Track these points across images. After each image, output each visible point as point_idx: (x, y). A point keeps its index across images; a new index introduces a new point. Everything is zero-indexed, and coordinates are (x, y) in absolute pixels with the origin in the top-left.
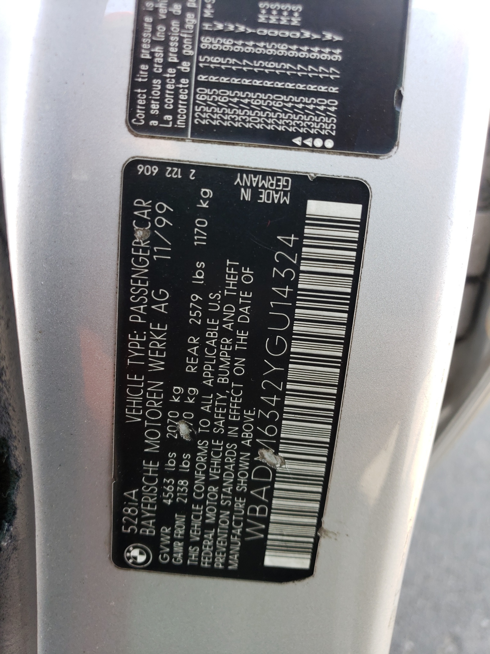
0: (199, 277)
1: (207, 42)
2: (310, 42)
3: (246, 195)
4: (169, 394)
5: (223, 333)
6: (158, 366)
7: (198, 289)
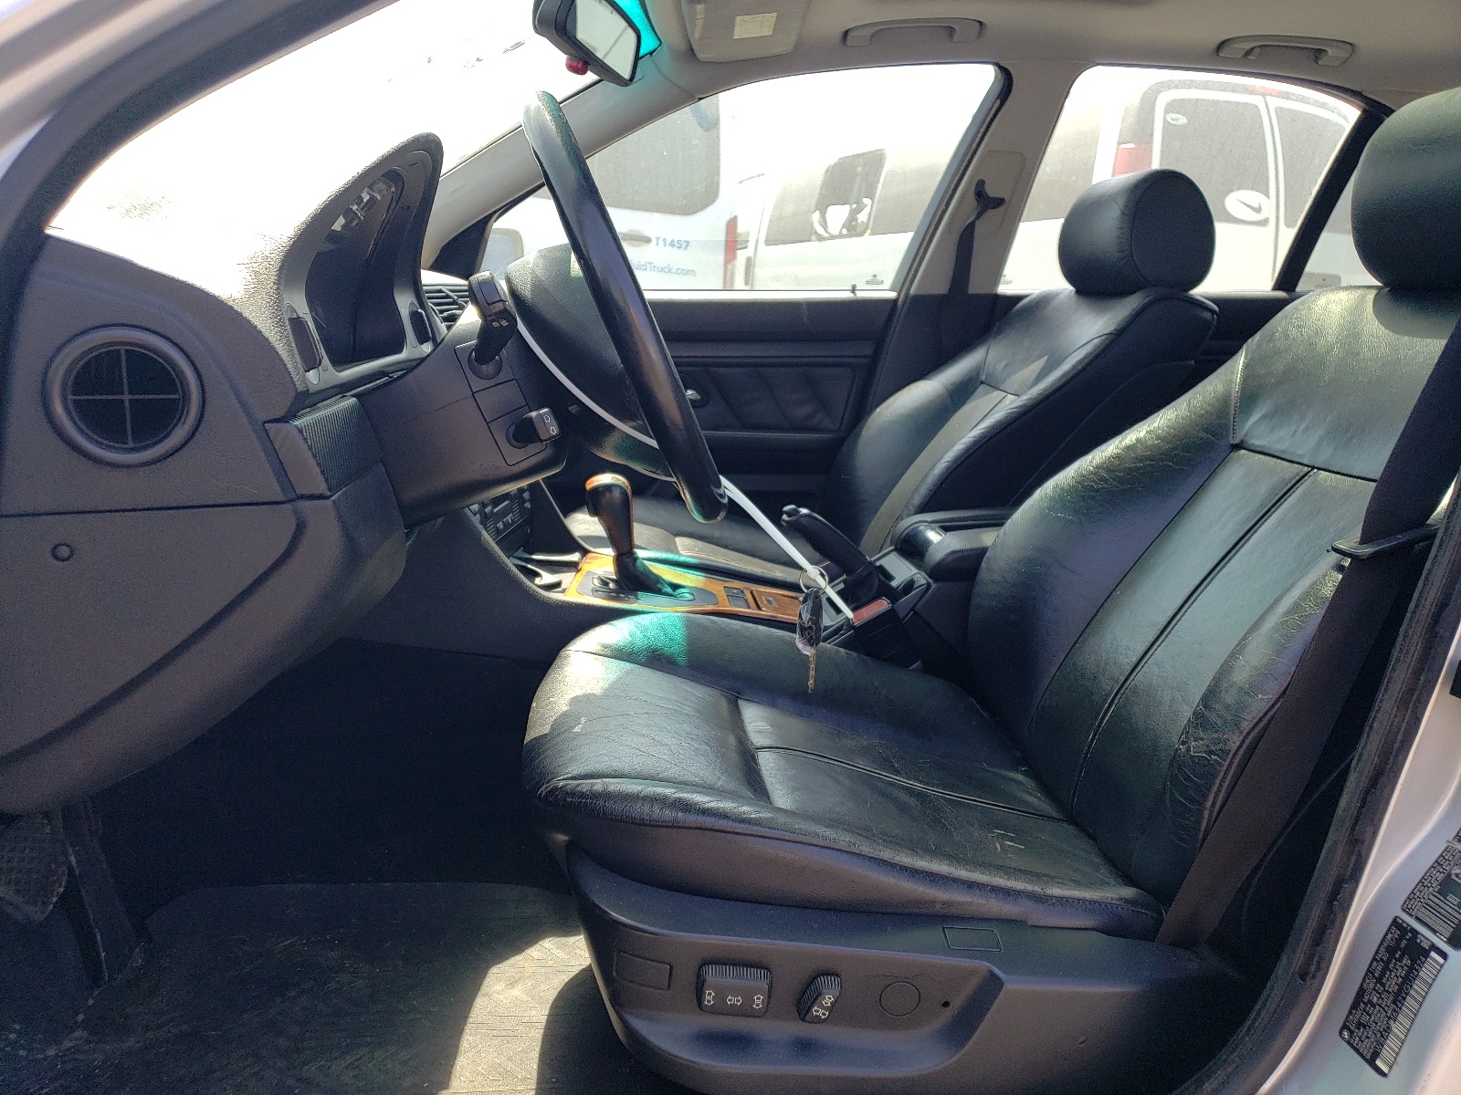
0: (1397, 956)
1: (1431, 897)
2: (1456, 911)
3: (1418, 941)
4: (1376, 985)
5: (1396, 975)
6: (1376, 975)
7: (1395, 959)
